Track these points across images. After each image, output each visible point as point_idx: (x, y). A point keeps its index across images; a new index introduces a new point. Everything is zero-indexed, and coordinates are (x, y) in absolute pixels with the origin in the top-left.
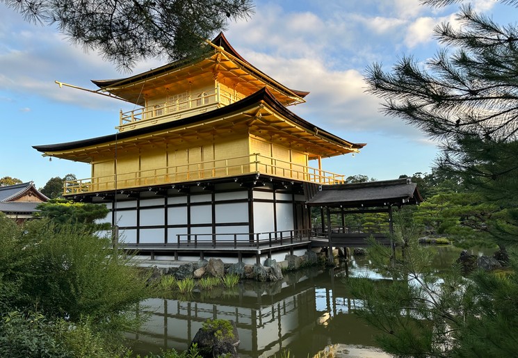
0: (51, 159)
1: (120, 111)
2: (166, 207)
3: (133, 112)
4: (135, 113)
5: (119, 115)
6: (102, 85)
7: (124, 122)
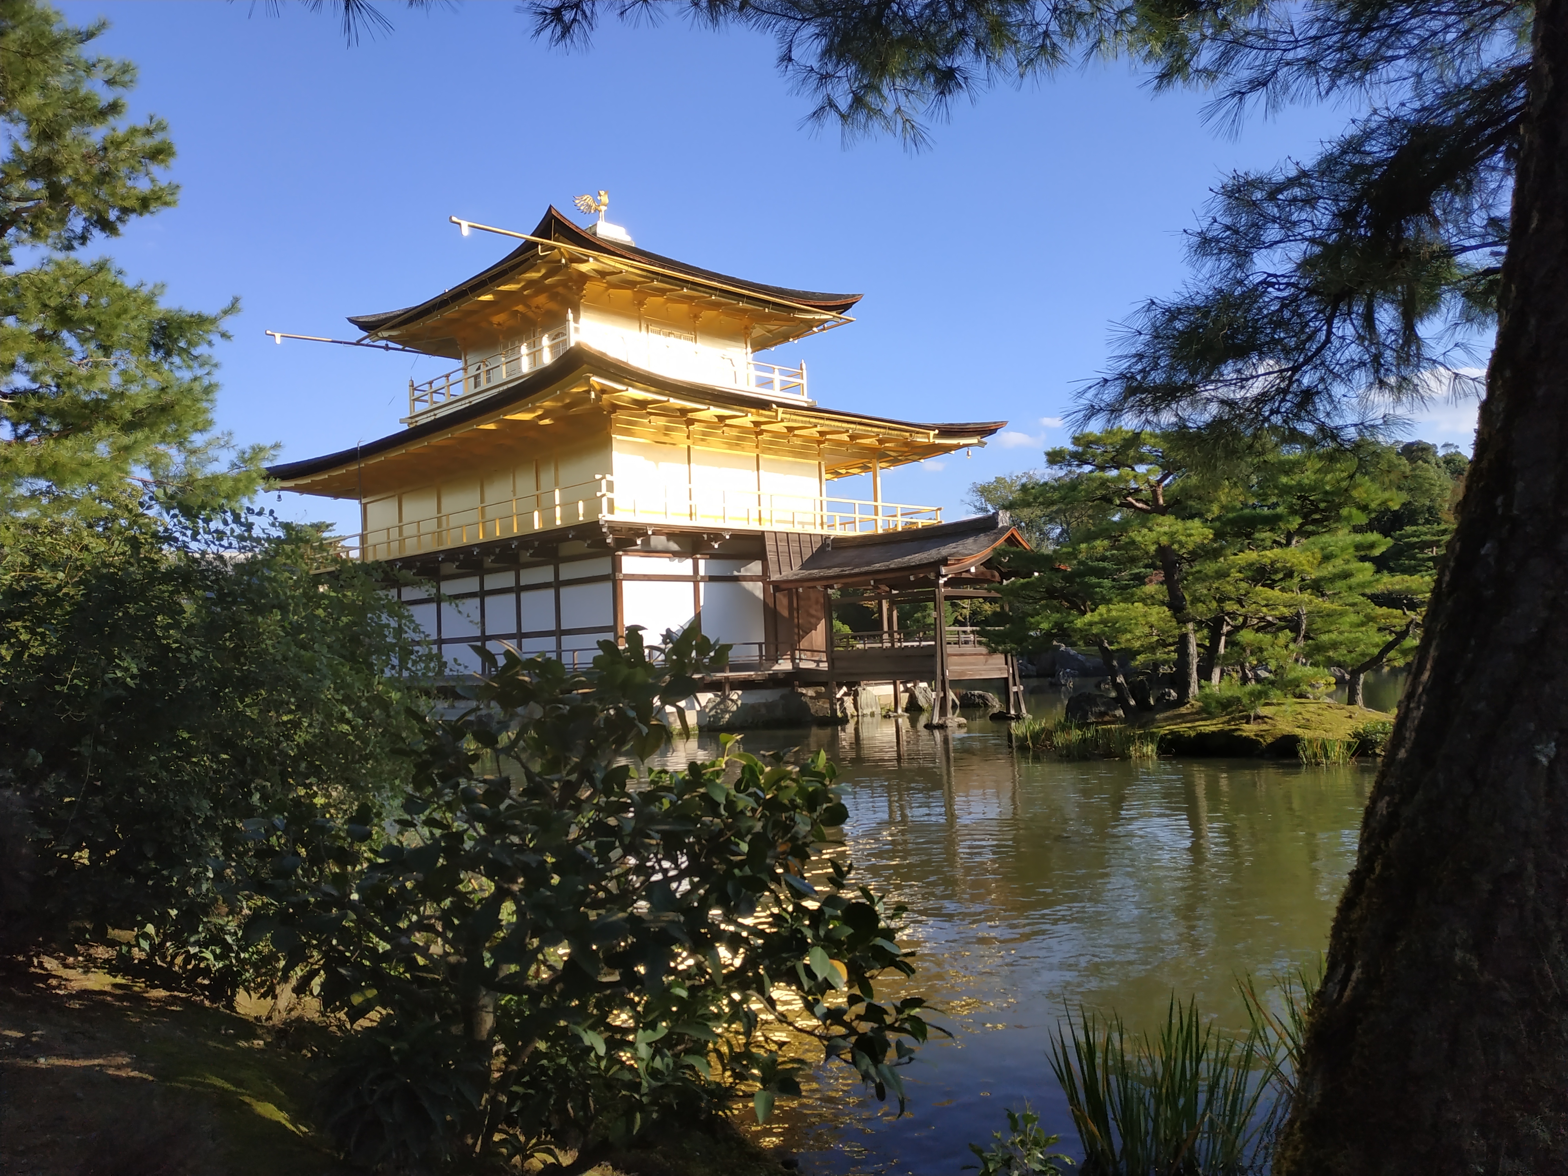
0: (279, 497)
1: (408, 383)
2: (482, 594)
3: (431, 383)
4: (435, 386)
5: (407, 389)
6: (370, 326)
7: (420, 407)
